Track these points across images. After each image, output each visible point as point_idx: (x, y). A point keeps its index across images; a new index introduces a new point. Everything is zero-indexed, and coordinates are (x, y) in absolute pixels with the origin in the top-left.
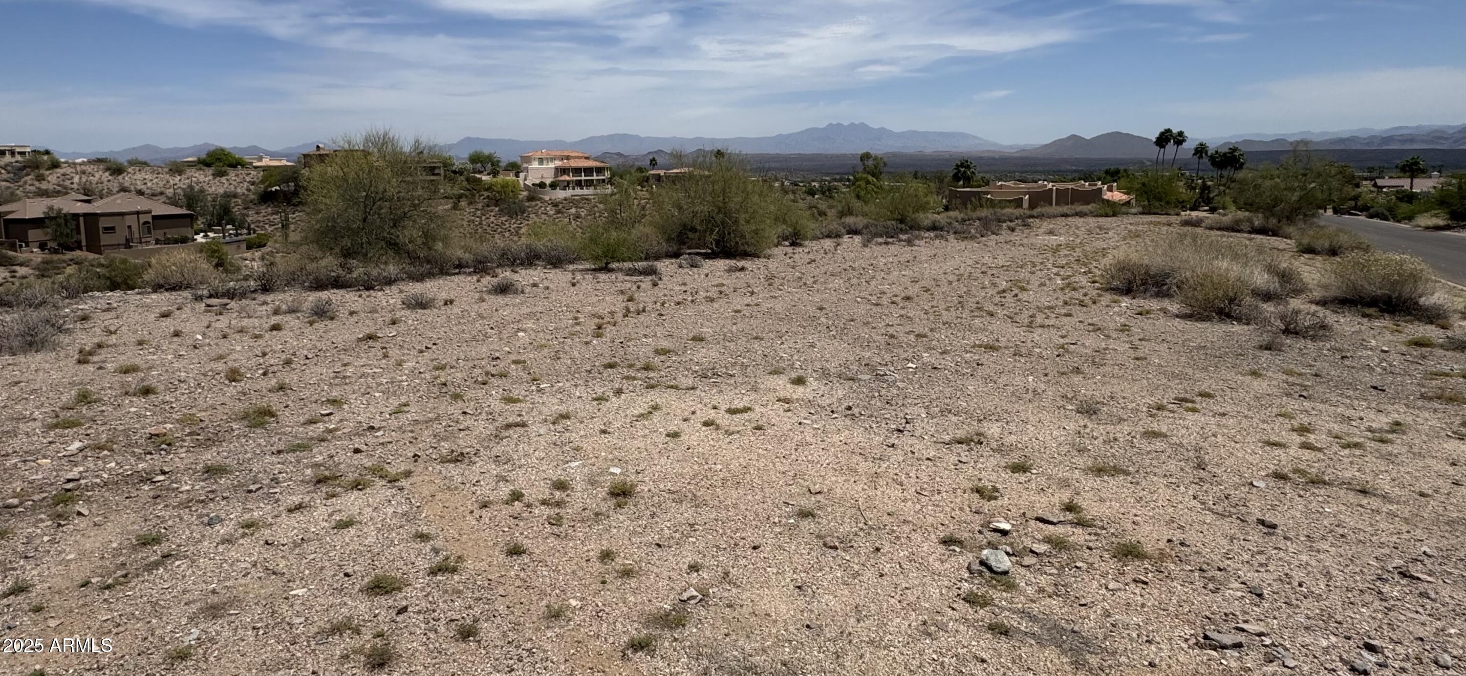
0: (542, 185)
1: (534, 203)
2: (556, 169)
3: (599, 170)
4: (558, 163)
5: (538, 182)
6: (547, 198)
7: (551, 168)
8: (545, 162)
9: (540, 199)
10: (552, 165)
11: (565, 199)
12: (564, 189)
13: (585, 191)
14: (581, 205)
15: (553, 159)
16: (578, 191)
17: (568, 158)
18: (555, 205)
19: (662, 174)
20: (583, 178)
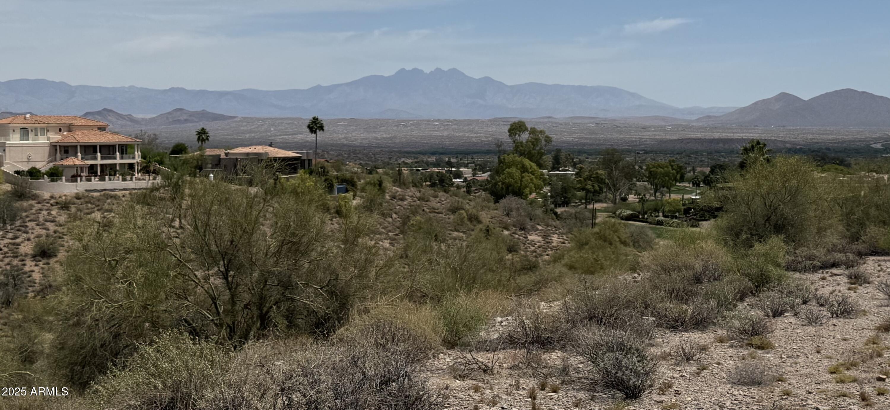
0: (34, 173)
1: (25, 204)
2: (54, 147)
3: (124, 149)
4: (55, 137)
5: (25, 168)
6: (46, 195)
7: (42, 146)
8: (31, 135)
9: (35, 197)
10: (42, 140)
11: (78, 197)
12: (74, 178)
13: (108, 184)
14: (106, 207)
15: (45, 130)
16: (96, 183)
17: (70, 128)
18: (65, 206)
19: (223, 156)
20: (99, 161)
